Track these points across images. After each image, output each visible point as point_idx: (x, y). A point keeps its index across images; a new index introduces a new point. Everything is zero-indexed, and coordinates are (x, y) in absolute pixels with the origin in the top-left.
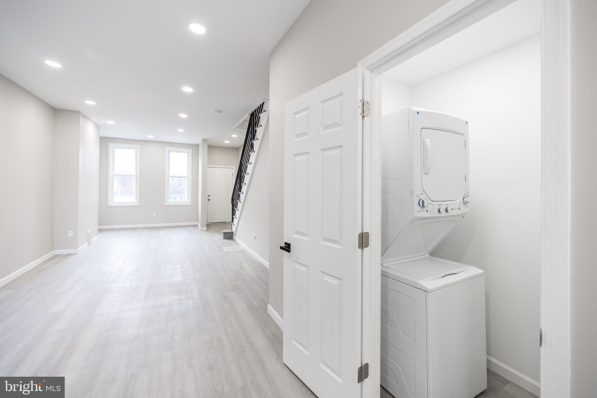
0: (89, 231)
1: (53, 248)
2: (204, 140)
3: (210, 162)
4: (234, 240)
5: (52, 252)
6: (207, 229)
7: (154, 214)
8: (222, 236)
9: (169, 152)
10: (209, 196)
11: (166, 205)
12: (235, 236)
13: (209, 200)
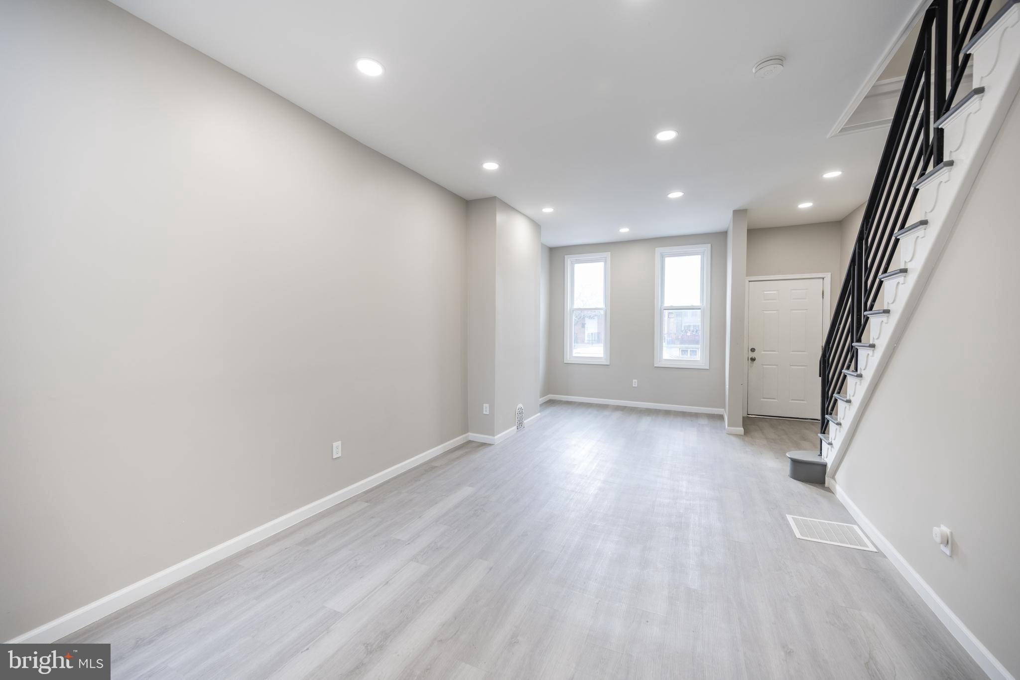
0: (520, 405)
1: (465, 430)
2: (739, 213)
3: (752, 268)
4: (829, 490)
5: (464, 436)
6: (747, 432)
7: (635, 383)
8: (787, 468)
9: (663, 258)
10: (753, 350)
11: (655, 366)
12: (833, 477)
13: (753, 360)
